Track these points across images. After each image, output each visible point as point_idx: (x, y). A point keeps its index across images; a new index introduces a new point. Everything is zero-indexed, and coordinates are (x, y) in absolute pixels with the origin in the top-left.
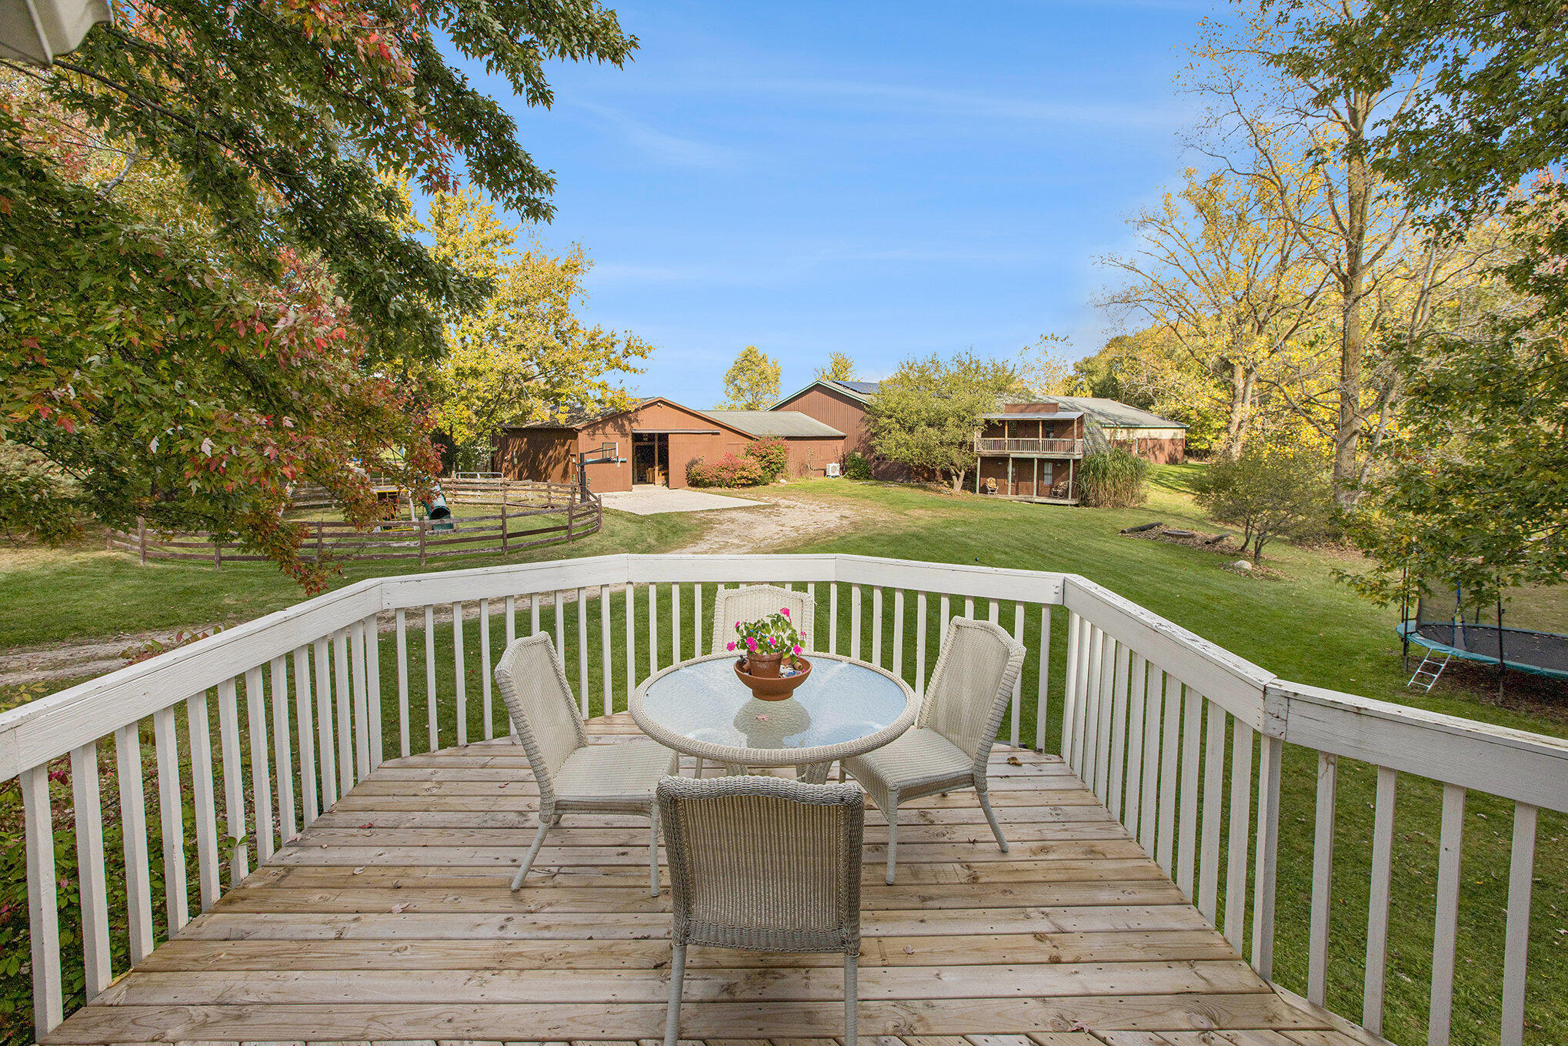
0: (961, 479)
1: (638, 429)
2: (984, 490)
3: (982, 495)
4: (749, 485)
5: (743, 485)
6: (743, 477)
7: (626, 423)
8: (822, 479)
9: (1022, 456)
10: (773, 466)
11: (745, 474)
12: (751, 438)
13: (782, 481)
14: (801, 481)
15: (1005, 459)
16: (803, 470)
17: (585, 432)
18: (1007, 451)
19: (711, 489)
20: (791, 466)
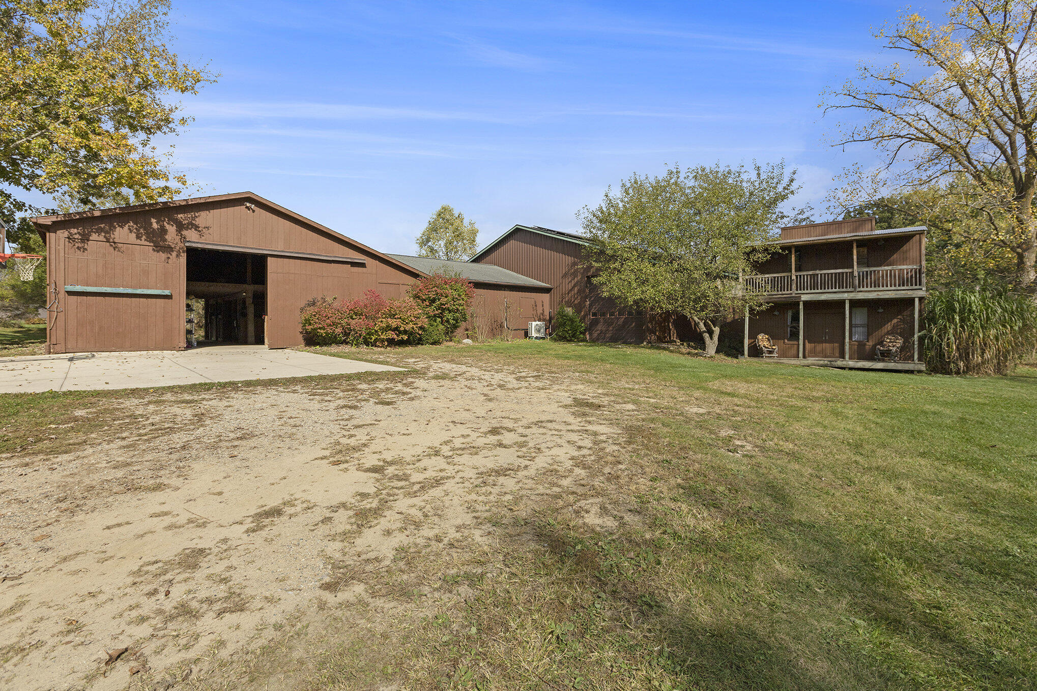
0: (716, 338)
1: (194, 238)
2: (756, 352)
3: (754, 360)
4: (402, 343)
5: (391, 343)
6: (388, 328)
7: (171, 229)
8: (524, 342)
9: (823, 297)
10: (448, 316)
11: (394, 323)
12: (415, 275)
13: (466, 341)
14: (496, 343)
15: (793, 305)
16: (496, 329)
17: (62, 234)
18: (794, 292)
19: (334, 349)
20: (482, 322)
